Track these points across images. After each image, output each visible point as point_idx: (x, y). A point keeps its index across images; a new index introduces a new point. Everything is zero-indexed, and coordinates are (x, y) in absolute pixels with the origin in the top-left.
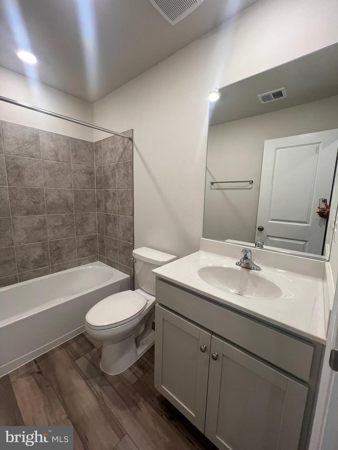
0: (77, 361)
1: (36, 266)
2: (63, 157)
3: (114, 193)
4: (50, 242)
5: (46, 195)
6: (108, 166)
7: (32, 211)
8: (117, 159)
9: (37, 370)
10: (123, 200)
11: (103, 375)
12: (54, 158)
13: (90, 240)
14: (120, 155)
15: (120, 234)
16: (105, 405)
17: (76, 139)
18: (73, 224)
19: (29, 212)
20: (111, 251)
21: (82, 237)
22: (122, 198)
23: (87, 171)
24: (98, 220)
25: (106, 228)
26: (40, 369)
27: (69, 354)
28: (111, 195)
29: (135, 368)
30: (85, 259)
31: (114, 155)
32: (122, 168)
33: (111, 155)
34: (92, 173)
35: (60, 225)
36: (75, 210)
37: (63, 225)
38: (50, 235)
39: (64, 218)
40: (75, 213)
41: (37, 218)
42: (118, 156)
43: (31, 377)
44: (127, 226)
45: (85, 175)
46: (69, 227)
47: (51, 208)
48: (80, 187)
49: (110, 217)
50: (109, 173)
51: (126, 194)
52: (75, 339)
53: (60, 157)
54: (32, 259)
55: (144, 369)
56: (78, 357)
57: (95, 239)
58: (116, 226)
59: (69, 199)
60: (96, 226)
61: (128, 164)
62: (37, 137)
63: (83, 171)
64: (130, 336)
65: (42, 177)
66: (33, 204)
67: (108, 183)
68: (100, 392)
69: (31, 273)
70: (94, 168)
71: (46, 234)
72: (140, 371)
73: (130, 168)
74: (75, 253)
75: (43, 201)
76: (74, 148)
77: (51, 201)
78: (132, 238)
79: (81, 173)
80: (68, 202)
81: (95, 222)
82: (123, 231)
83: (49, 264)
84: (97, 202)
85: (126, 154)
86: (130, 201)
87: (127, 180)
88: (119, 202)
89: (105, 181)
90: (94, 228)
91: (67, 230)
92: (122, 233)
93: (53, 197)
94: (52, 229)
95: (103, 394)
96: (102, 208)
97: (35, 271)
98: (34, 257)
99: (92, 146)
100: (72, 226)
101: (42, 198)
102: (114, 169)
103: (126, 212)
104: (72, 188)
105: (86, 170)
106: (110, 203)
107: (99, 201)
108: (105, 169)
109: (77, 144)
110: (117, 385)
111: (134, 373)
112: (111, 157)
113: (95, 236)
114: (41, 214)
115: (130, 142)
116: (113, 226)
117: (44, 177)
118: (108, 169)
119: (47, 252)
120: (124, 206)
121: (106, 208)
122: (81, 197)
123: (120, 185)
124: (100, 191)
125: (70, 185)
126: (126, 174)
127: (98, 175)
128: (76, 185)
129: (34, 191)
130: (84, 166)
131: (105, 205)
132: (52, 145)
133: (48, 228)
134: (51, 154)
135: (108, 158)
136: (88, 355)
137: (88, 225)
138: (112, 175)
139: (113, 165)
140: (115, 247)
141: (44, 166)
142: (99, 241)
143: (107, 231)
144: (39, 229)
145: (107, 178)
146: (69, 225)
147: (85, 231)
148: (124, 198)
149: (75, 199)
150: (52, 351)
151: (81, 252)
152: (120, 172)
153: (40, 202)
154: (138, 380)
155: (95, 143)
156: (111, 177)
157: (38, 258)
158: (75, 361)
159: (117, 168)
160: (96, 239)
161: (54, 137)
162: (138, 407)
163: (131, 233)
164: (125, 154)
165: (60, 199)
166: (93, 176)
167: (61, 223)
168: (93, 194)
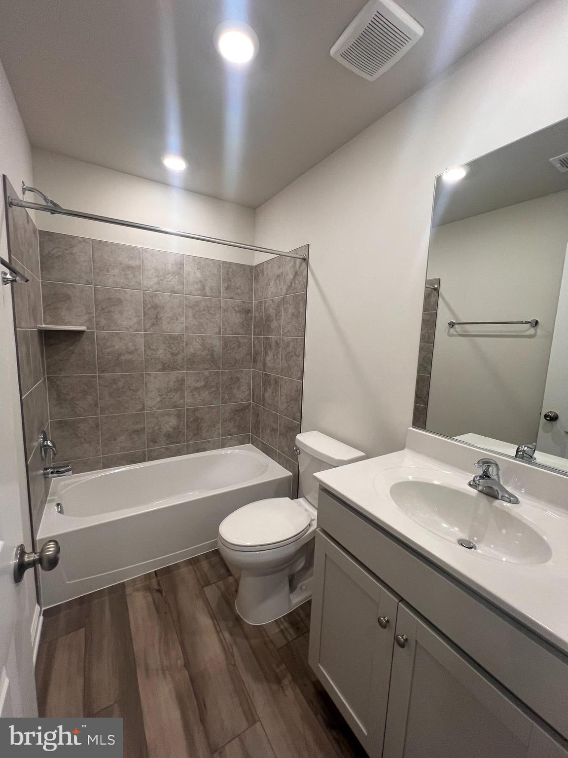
0: (205, 589)
1: (168, 442)
2: (212, 290)
3: (276, 342)
4: (187, 409)
5: (187, 344)
6: (271, 302)
7: (169, 365)
8: (284, 290)
9: (156, 587)
10: (289, 353)
11: (238, 620)
12: (199, 292)
13: (241, 410)
14: (289, 284)
15: (282, 407)
16: (234, 665)
17: (230, 263)
18: (218, 386)
19: (166, 367)
20: (268, 431)
21: (230, 405)
22: (288, 350)
23: (242, 309)
24: (253, 382)
25: (263, 395)
26: (160, 586)
27: (196, 574)
28: (273, 344)
29: (286, 624)
30: (231, 438)
31: (280, 284)
32: (290, 305)
33: (276, 284)
34: (249, 311)
35: (201, 386)
36: (223, 365)
37: (205, 386)
38: (188, 400)
39: (208, 377)
40: (223, 369)
41: (174, 375)
42: (285, 286)
43: (148, 594)
44: (293, 394)
45: (238, 315)
46: (213, 389)
47: (192, 362)
48: (231, 333)
49: (270, 378)
50: (272, 312)
51: (294, 345)
52: (207, 556)
53: (207, 289)
54: (164, 430)
55: (298, 629)
56: (208, 583)
57: (247, 410)
58: (277, 393)
59: (215, 350)
60: (250, 389)
61: (300, 298)
62: (180, 265)
63: (237, 309)
64: (281, 571)
65: (183, 319)
66: (170, 356)
67: (269, 326)
68: (231, 645)
69: (162, 450)
70: (252, 303)
71: (183, 397)
72: (291, 631)
73: (301, 305)
74: (219, 429)
75: (183, 351)
76: (227, 276)
77: (193, 352)
78: (299, 414)
79: (234, 311)
80: (214, 353)
81: (249, 384)
82: (287, 402)
83: (184, 440)
84: (254, 354)
85: (297, 282)
86: (299, 356)
87: (297, 322)
88: (284, 356)
89: (266, 323)
90: (247, 392)
91: (211, 393)
92: (285, 405)
93: (195, 347)
94: (192, 392)
95: (235, 650)
96: (260, 365)
97: (166, 448)
98: (166, 428)
99: (251, 272)
100: (218, 388)
101: (182, 348)
102: (279, 306)
103: (292, 373)
104: (220, 334)
105: (241, 307)
106: (270, 357)
107: (257, 353)
108: (267, 305)
109: (230, 270)
110: (254, 642)
111: (282, 631)
112: (277, 287)
113: (247, 405)
114: (179, 370)
115: (304, 265)
116: (273, 393)
117: (186, 319)
118: (270, 305)
119: (182, 423)
120: (290, 363)
121: (265, 364)
122: (232, 346)
123: (286, 331)
124: (258, 338)
125: (217, 330)
126: (296, 313)
127: (257, 314)
128: (225, 329)
129: (173, 340)
130: (238, 301)
131: (264, 360)
132: (199, 275)
133: (186, 389)
134: (196, 286)
135: (272, 289)
136: (220, 583)
137: (239, 388)
138: (276, 315)
139: (277, 299)
140: (274, 426)
141: (187, 304)
142: (253, 413)
143: (264, 399)
144: (176, 390)
145: (268, 319)
146: (213, 387)
147: (234, 398)
148: (291, 350)
149: (223, 349)
150: (177, 566)
151: (227, 427)
152: (287, 311)
153: (178, 353)
154: (286, 644)
155: (256, 267)
156: (275, 317)
157: (172, 430)
158: (203, 587)
159: (283, 304)
160: (249, 411)
161: (201, 263)
162: (282, 687)
163: (298, 405)
164: (295, 283)
165: (204, 350)
166: (250, 315)
167: (202, 383)
168: (248, 342)
